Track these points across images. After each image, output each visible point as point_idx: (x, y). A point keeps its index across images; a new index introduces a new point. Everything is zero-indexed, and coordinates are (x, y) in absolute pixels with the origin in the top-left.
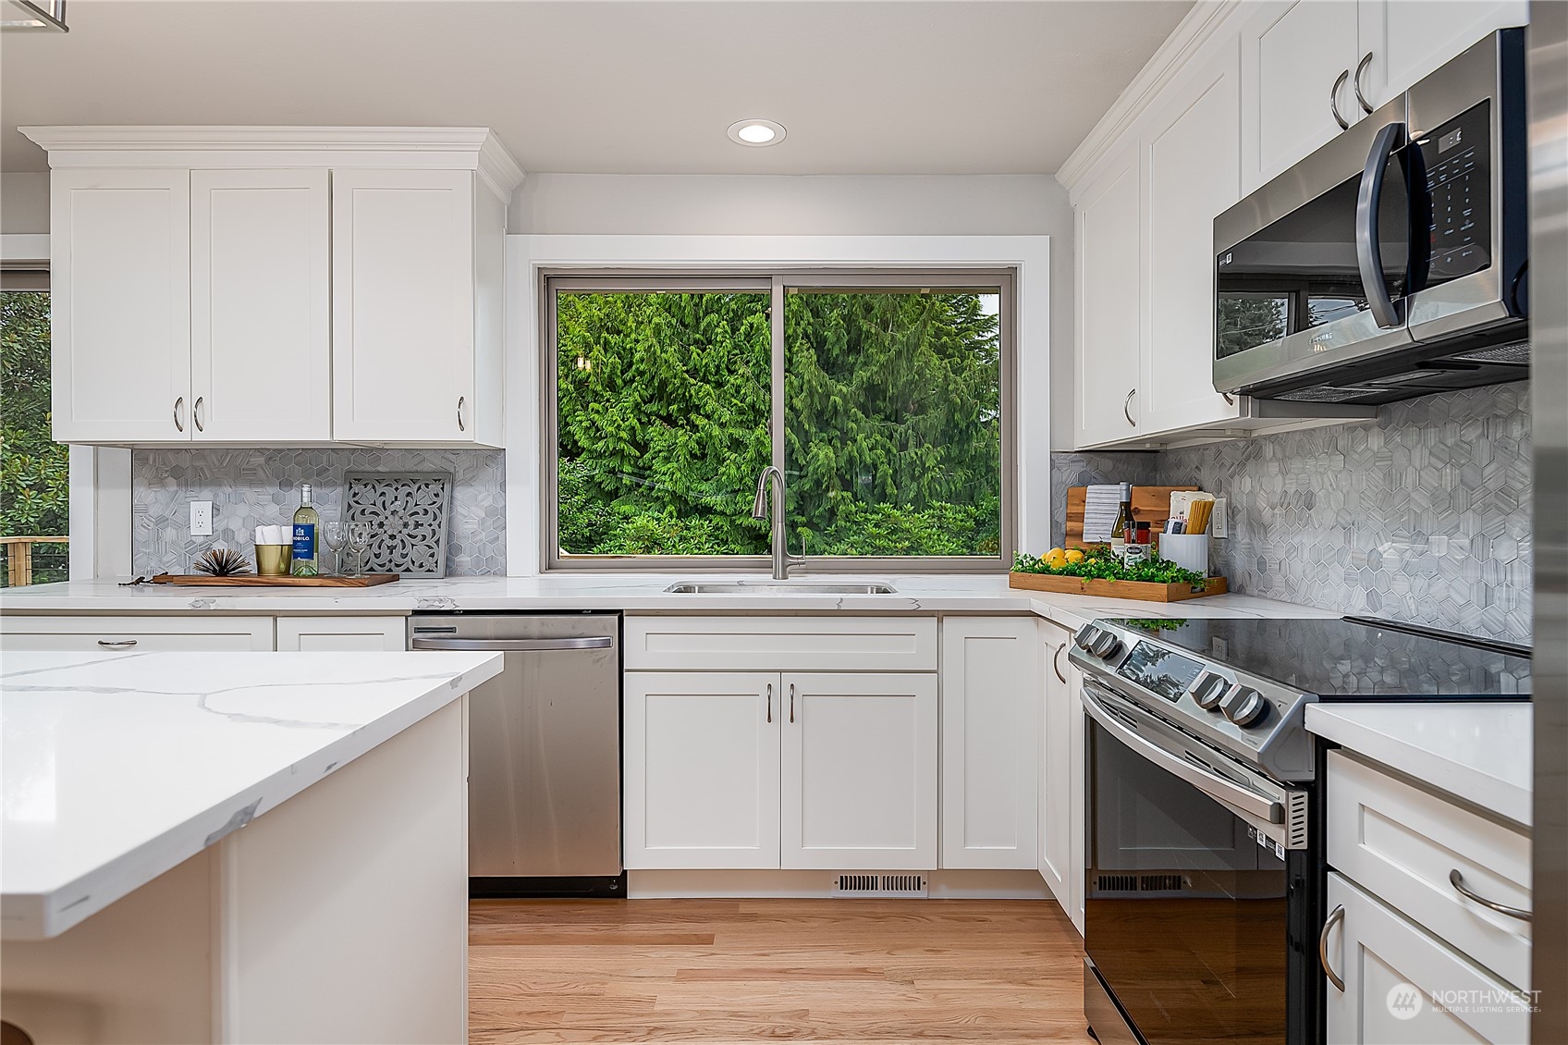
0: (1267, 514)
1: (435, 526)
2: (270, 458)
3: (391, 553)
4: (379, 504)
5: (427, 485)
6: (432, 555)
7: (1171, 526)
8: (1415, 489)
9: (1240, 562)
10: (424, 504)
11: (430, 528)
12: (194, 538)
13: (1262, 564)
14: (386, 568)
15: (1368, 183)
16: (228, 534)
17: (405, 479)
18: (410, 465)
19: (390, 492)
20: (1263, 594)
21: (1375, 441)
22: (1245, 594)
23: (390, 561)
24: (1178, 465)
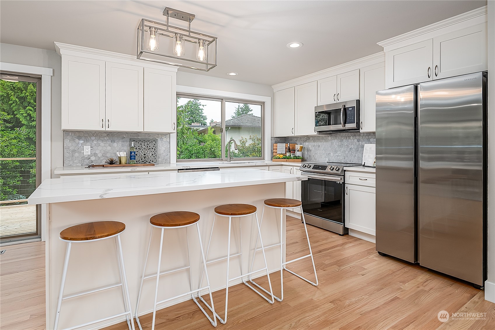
0: (311, 149)
1: (155, 152)
2: (108, 135)
3: (145, 158)
4: (140, 146)
5: (152, 142)
6: (155, 159)
7: (297, 150)
8: (335, 145)
9: (306, 156)
10: (152, 146)
11: (154, 152)
12: (84, 156)
13: (310, 156)
14: (144, 162)
15: (342, 109)
16: (95, 155)
17: (146, 141)
18: (147, 137)
19: (143, 144)
20: (310, 161)
21: (330, 138)
22: (306, 161)
23: (145, 160)
24: (291, 140)
